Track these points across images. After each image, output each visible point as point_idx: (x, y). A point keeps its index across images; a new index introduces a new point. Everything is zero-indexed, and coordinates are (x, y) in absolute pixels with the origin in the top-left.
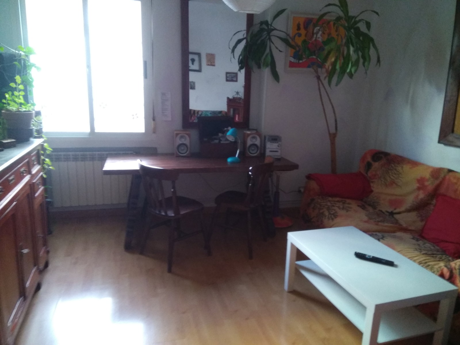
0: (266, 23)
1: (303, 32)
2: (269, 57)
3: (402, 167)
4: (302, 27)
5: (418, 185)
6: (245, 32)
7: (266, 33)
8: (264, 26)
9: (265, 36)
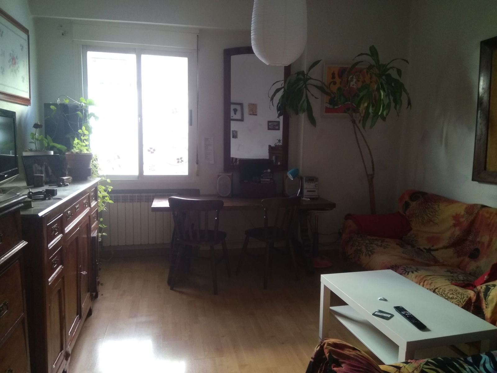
0: (302, 73)
1: (338, 80)
2: (305, 104)
3: (439, 205)
4: (336, 76)
5: (454, 222)
6: (283, 82)
7: (302, 82)
8: (301, 76)
9: (301, 85)
